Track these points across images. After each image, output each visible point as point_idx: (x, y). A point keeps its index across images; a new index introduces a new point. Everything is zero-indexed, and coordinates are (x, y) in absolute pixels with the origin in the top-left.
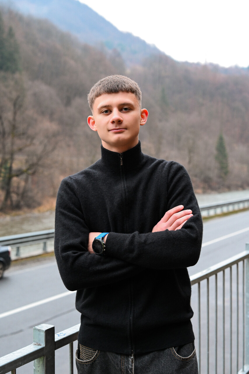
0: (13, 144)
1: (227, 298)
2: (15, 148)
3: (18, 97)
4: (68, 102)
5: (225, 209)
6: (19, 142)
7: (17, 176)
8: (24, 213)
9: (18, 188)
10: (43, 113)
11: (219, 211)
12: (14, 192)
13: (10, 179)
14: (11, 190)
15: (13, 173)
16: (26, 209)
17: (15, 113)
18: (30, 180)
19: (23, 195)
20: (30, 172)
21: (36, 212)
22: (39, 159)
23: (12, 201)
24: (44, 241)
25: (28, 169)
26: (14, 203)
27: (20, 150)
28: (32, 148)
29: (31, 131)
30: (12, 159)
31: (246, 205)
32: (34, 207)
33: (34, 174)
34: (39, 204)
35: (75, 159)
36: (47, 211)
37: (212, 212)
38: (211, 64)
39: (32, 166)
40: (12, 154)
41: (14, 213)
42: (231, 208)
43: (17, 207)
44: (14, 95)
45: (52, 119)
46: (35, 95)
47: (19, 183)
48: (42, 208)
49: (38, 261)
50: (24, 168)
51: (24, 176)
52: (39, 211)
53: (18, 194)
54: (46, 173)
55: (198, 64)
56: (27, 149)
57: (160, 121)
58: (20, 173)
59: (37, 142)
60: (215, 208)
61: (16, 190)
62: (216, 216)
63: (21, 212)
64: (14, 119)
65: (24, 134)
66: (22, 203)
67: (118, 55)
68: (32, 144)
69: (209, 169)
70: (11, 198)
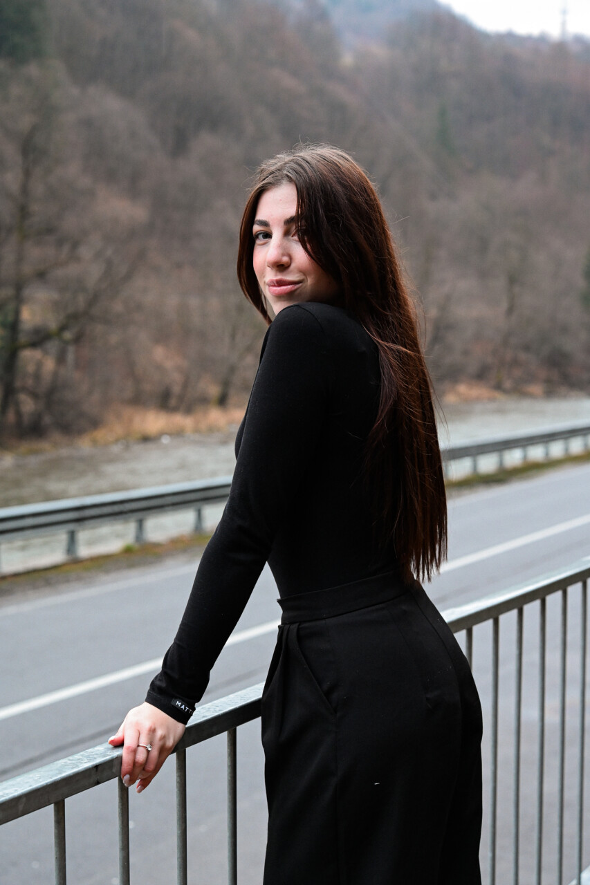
0: (20, 259)
1: (553, 702)
2: (27, 269)
3: (34, 129)
4: (179, 144)
6: (36, 254)
7: (34, 345)
8: (52, 449)
9: (37, 376)
10: (111, 177)
12: (24, 389)
13: (13, 354)
14: (18, 384)
15: (23, 339)
16: (56, 436)
17: (27, 173)
18: (70, 356)
19: (51, 396)
20: (68, 335)
21: (84, 446)
22: (94, 299)
23: (19, 414)
24: (71, 526)
25: (63, 328)
26: (26, 420)
27: (41, 275)
28: (72, 270)
29: (70, 223)
30: (19, 299)
32: (81, 432)
33: (78, 340)
34: (96, 423)
35: (194, 302)
36: (117, 441)
39: (72, 319)
40: (19, 287)
41: (25, 446)
43: (33, 430)
44: (25, 122)
45: (133, 191)
46: (88, 123)
47: (39, 365)
48: (101, 434)
49: (48, 583)
50: (53, 325)
51: (53, 346)
52: (95, 442)
53: (34, 395)
54: (114, 339)
55: (542, 39)
56: (60, 273)
57: (433, 197)
58: (40, 338)
59: (85, 252)
60: (547, 442)
61: (30, 382)
63: (45, 445)
64: (25, 190)
65: (50, 230)
66: (47, 419)
67: (323, 16)
68: (74, 258)
69: (565, 330)
70: (17, 404)
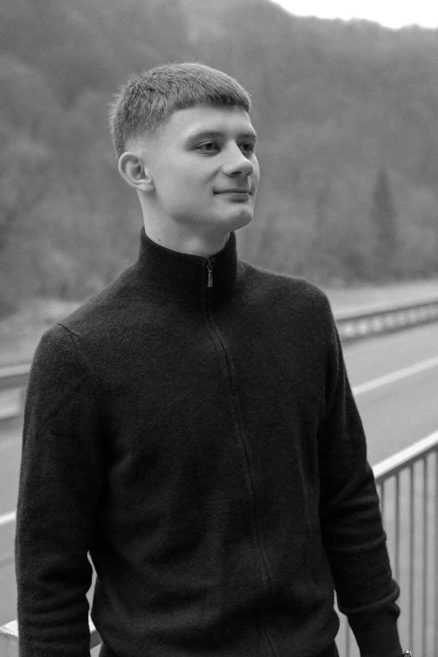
5: (390, 321)
11: (377, 324)
31: (433, 312)
37: (363, 327)
38: (364, 23)
42: (401, 319)
62: (372, 335)
